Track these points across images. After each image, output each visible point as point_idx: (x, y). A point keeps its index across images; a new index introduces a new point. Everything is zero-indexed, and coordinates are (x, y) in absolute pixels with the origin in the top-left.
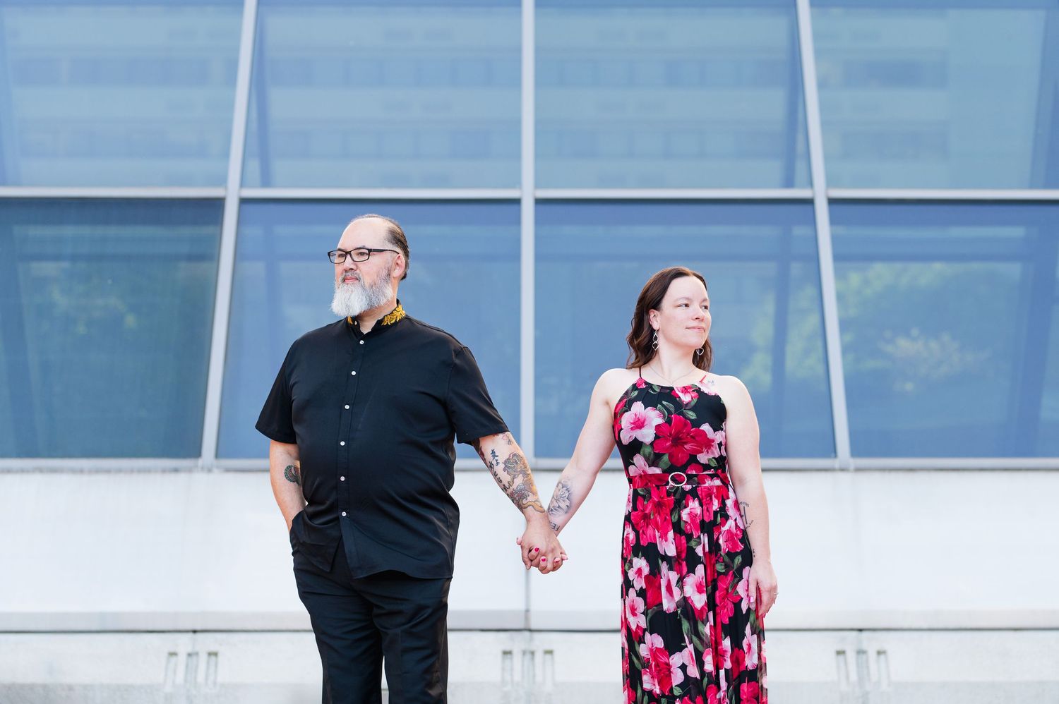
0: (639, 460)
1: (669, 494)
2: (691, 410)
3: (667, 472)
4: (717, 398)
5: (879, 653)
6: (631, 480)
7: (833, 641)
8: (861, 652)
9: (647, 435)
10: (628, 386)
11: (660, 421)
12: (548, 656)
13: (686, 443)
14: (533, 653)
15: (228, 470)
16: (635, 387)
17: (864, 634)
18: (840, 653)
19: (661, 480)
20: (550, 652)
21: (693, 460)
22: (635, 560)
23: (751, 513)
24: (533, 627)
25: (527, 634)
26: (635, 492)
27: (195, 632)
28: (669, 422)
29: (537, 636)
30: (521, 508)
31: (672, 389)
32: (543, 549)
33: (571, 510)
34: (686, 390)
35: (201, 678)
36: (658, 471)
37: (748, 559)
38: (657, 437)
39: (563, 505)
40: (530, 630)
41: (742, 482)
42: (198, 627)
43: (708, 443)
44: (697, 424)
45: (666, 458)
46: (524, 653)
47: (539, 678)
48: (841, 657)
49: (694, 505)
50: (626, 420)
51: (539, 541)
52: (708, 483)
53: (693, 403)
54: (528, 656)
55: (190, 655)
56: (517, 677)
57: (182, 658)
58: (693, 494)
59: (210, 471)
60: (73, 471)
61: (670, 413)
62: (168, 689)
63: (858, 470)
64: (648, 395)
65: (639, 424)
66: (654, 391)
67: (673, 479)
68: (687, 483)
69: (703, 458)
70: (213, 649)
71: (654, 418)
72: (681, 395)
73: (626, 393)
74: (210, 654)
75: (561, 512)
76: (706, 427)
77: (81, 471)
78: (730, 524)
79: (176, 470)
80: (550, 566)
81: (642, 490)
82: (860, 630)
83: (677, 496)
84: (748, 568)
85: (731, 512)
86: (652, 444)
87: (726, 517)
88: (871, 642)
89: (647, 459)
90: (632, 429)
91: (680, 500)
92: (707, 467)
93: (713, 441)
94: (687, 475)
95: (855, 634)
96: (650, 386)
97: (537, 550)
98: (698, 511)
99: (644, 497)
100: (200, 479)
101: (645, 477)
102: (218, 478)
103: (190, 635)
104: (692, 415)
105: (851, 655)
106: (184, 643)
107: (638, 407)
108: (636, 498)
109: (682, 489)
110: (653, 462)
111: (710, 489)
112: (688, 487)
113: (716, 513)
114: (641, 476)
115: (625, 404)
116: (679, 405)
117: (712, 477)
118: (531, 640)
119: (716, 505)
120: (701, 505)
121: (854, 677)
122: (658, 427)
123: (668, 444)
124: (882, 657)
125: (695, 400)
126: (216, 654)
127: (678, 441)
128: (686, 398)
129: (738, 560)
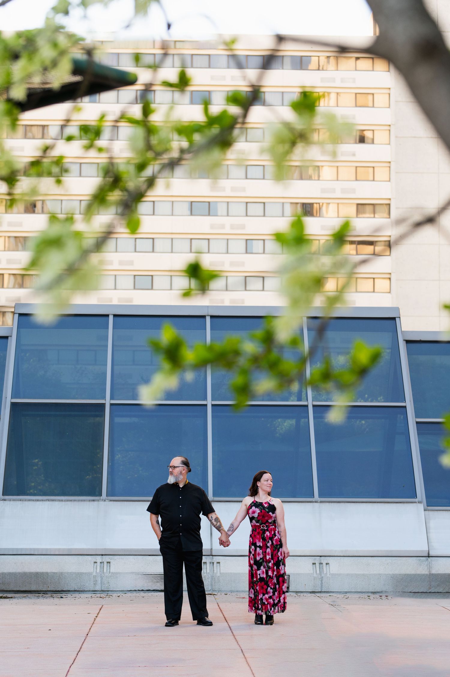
0: (254, 521)
1: (261, 530)
2: (267, 509)
3: (261, 524)
4: (273, 505)
5: (327, 564)
6: (252, 526)
7: (311, 560)
8: (321, 564)
9: (256, 515)
10: (251, 502)
11: (259, 512)
12: (218, 564)
13: (266, 517)
14: (213, 563)
15: (111, 501)
16: (253, 502)
17: (322, 558)
18: (313, 564)
19: (259, 527)
20: (219, 563)
21: (267, 521)
22: (252, 546)
23: (282, 534)
24: (213, 554)
25: (211, 556)
26: (253, 529)
27: (102, 555)
28: (261, 512)
29: (214, 557)
30: (219, 531)
31: (262, 503)
32: (225, 541)
33: (233, 531)
34: (266, 503)
35: (105, 571)
36: (258, 524)
37: (281, 546)
38: (258, 516)
39: (231, 529)
40: (212, 556)
41: (280, 526)
42: (104, 554)
43: (271, 517)
44: (268, 512)
45: (260, 521)
46: (210, 563)
47: (215, 571)
48: (314, 565)
49: (268, 533)
50: (251, 511)
51: (224, 539)
52: (271, 527)
53: (267, 507)
54: (212, 564)
55: (101, 563)
56: (208, 571)
57: (99, 564)
58: (267, 530)
59: (105, 501)
60: (59, 501)
61: (262, 510)
62: (94, 574)
63: (321, 502)
64: (256, 504)
65: (254, 512)
66: (258, 503)
67: (262, 526)
68: (266, 527)
69: (270, 521)
70: (108, 561)
71: (258, 511)
72: (264, 504)
73: (251, 504)
74: (107, 562)
75: (231, 531)
76: (270, 513)
77: (62, 501)
78: (277, 537)
79: (94, 501)
80: (226, 546)
81: (255, 529)
82: (321, 556)
83: (263, 531)
84: (281, 548)
85: (277, 534)
86: (257, 517)
87: (276, 536)
88: (324, 560)
89: (256, 521)
90: (252, 514)
91: (264, 532)
92: (271, 523)
93: (272, 516)
94: (266, 525)
95: (319, 557)
96: (257, 502)
97: (223, 541)
98: (269, 535)
99: (255, 531)
100: (102, 503)
101: (255, 526)
102: (107, 503)
103: (101, 556)
104: (267, 510)
105: (317, 565)
106: (99, 559)
107: (254, 508)
108: (253, 531)
109: (265, 529)
110: (257, 522)
111: (272, 528)
112: (266, 528)
113: (273, 535)
114: (254, 525)
115: (251, 507)
116: (264, 507)
117: (272, 525)
118: (213, 559)
119: (273, 533)
120: (269, 533)
121: (318, 572)
122: (259, 513)
123: (261, 517)
124: (328, 565)
125: (268, 506)
126: (110, 563)
127: (263, 517)
128: (266, 506)
129: (278, 546)
